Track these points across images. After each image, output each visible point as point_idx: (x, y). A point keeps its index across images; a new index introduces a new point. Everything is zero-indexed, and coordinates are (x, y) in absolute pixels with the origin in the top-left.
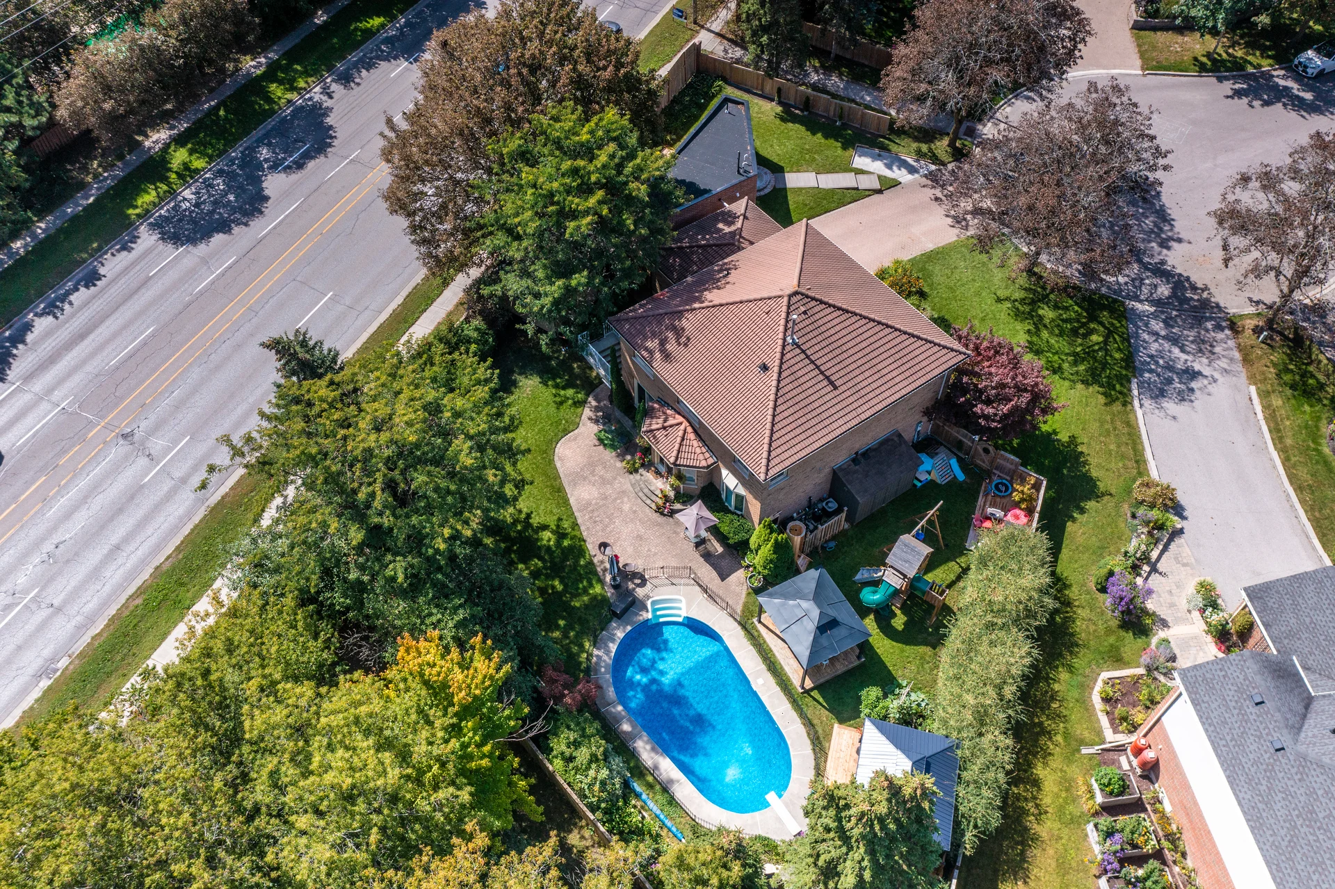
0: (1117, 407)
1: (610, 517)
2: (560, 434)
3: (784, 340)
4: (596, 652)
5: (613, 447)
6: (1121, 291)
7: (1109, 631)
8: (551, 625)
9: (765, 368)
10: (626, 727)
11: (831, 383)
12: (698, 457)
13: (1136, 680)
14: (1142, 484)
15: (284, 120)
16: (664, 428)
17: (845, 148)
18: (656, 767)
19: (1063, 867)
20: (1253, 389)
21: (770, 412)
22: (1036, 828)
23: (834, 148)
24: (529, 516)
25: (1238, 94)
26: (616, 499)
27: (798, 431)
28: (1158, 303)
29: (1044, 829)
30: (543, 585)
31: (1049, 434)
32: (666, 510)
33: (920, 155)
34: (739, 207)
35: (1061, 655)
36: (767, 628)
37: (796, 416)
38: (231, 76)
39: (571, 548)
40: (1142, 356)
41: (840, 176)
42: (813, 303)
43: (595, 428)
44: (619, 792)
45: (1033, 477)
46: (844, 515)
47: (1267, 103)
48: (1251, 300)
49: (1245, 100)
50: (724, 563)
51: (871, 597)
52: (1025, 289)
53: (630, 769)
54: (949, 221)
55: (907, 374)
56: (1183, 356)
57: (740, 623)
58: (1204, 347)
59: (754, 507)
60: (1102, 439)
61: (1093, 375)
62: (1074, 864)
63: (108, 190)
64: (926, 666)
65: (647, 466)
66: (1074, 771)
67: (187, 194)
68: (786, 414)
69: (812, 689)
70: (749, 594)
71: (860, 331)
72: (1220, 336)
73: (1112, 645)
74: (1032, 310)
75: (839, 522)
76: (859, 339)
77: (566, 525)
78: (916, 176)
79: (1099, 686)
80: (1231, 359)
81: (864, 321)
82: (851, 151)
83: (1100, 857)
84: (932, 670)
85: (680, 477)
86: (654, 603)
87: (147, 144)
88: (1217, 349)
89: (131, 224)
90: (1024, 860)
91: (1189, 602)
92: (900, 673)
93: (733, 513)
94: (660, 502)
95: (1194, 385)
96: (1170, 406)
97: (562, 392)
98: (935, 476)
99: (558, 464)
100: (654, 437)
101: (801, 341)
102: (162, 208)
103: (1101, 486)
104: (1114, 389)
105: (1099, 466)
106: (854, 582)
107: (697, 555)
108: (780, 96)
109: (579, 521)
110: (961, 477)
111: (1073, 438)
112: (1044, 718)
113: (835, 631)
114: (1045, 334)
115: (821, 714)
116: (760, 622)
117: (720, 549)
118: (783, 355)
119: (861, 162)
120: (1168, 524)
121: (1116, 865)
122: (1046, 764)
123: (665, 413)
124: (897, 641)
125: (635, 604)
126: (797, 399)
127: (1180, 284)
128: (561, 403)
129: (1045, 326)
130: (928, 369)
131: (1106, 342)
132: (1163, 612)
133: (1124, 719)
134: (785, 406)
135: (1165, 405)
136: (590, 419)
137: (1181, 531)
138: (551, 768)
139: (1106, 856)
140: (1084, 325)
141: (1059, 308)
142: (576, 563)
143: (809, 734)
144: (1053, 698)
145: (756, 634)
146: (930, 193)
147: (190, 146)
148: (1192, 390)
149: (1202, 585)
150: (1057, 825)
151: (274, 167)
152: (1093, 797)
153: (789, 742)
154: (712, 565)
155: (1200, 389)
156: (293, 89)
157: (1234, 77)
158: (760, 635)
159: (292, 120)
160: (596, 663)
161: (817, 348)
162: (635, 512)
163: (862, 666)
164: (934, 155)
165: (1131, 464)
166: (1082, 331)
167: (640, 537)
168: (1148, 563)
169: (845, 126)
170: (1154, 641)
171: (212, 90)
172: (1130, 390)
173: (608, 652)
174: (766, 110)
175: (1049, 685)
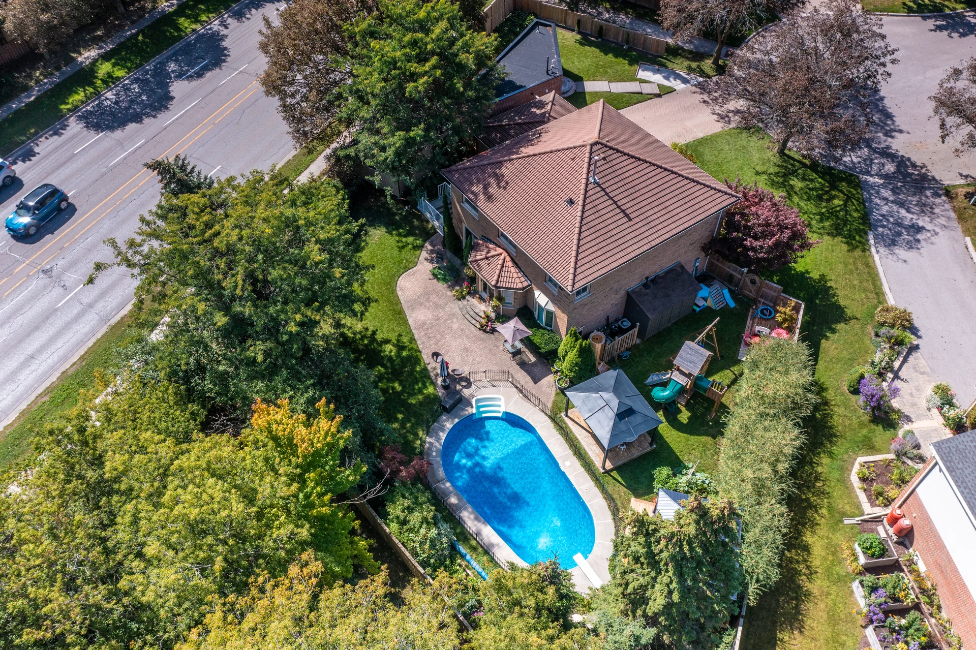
0: (858, 253)
1: (442, 335)
2: (402, 271)
3: (587, 179)
4: (428, 439)
5: (444, 280)
6: (856, 168)
7: (862, 425)
8: (391, 419)
9: (571, 202)
10: (453, 500)
11: (627, 215)
12: (515, 280)
13: (888, 464)
14: (883, 310)
15: (189, 44)
16: (487, 258)
17: (631, 64)
18: (478, 534)
19: (833, 619)
20: (968, 239)
21: (576, 236)
22: (807, 585)
23: (623, 64)
24: (374, 333)
25: (939, 28)
26: (447, 320)
27: (599, 253)
28: (886, 177)
29: (815, 586)
30: (385, 387)
31: (802, 274)
32: (488, 328)
33: (690, 70)
34: (549, 97)
35: (822, 444)
36: (573, 420)
37: (598, 241)
38: (148, 13)
39: (409, 358)
40: (876, 215)
41: (628, 84)
42: (611, 152)
43: (430, 266)
44: (446, 552)
45: (793, 301)
46: (636, 330)
47: (963, 35)
48: (961, 175)
49: (945, 33)
50: (537, 370)
51: (661, 394)
52: (779, 166)
53: (456, 534)
54: (715, 117)
55: (689, 211)
56: (909, 216)
57: (550, 417)
58: (925, 209)
59: (562, 321)
60: (847, 276)
61: (836, 229)
62: (842, 616)
63: (46, 92)
64: (708, 453)
65: (473, 293)
66: (838, 538)
67: (109, 95)
68: (589, 239)
69: (612, 470)
70: (557, 394)
71: (650, 175)
72: (938, 201)
73: (865, 436)
74: (785, 181)
75: (632, 337)
76: (649, 182)
77: (405, 339)
78: (688, 85)
79: (856, 468)
80: (949, 218)
81: (653, 168)
82: (636, 67)
83: (865, 610)
84: (713, 456)
85: (500, 299)
86: (478, 401)
87: (80, 59)
88: (937, 211)
89: (63, 116)
90: (798, 612)
91: (928, 401)
92: (686, 458)
93: (544, 329)
94: (483, 321)
95: (919, 236)
96: (901, 252)
97: (404, 239)
98: (710, 303)
99: (399, 293)
100: (478, 266)
101: (601, 181)
102: (88, 105)
103: (848, 312)
104: (855, 239)
105: (846, 296)
106: (646, 385)
107: (514, 363)
108: (580, 27)
109: (416, 337)
110: (732, 304)
111: (823, 277)
112: (810, 495)
113: (632, 418)
114: (796, 199)
115: (619, 490)
116: (567, 416)
117: (533, 359)
118: (586, 191)
119: (643, 74)
120: (907, 340)
121: (881, 616)
122: (813, 533)
123: (487, 247)
124: (682, 432)
125: (461, 402)
126: (598, 227)
127: (902, 163)
128: (403, 247)
129: (796, 193)
130: (706, 208)
131: (845, 205)
132: (906, 410)
133: (880, 494)
134: (588, 233)
135: (897, 251)
136: (426, 259)
137: (917, 347)
138: (388, 530)
139: (872, 608)
140: (827, 192)
141: (806, 180)
142: (413, 370)
143: (609, 507)
144: (817, 479)
145: (564, 425)
146: (699, 97)
147: (113, 61)
148: (918, 241)
149: (938, 387)
150: (826, 583)
151: (180, 76)
152: (856, 559)
153: (592, 513)
154: (526, 371)
155: (925, 240)
156: (197, 21)
157: (935, 17)
158: (567, 426)
159: (195, 44)
160: (429, 449)
161: (614, 187)
162: (462, 330)
163: (653, 452)
164: (701, 70)
165: (871, 296)
166: (825, 197)
167: (466, 350)
168: (892, 371)
169: (630, 49)
170: (901, 433)
171: (133, 22)
172: (867, 240)
173: (438, 440)
174: (568, 38)
175: (813, 468)
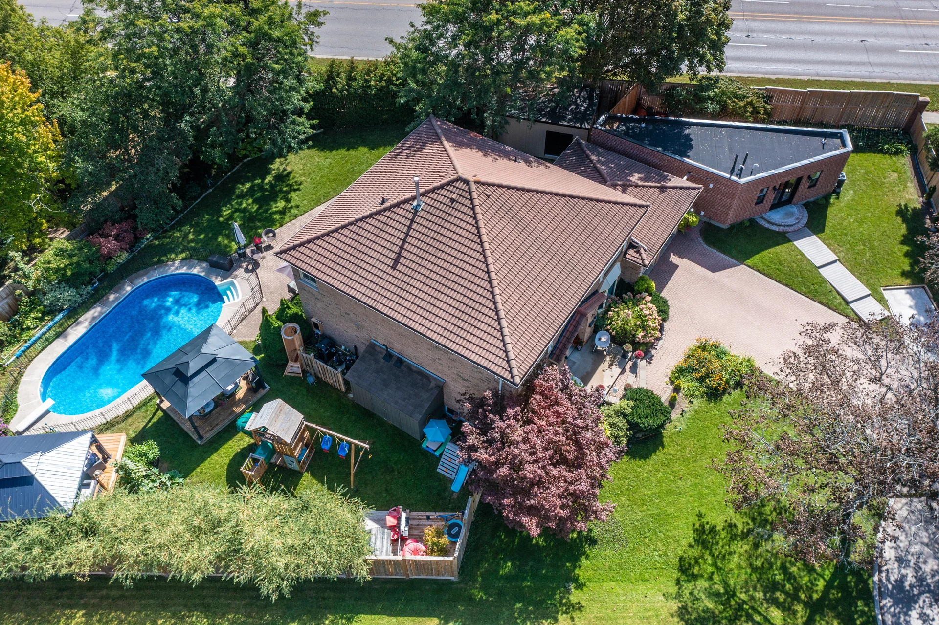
3: (414, 198)
4: (177, 262)
8: (199, 232)
9: (384, 201)
10: (112, 297)
11: (396, 261)
18: (78, 324)
23: (895, 266)
24: (297, 190)
27: (333, 257)
30: (235, 217)
31: (574, 579)
34: (682, 183)
39: (273, 221)
41: (855, 282)
42: (467, 202)
46: (339, 375)
71: (468, 259)
82: (906, 283)
101: (421, 213)
109: (300, 218)
110: (456, 487)
113: (180, 384)
115: (139, 423)
118: (397, 205)
124: (228, 469)
125: (226, 270)
143: (116, 418)
160: (167, 265)
